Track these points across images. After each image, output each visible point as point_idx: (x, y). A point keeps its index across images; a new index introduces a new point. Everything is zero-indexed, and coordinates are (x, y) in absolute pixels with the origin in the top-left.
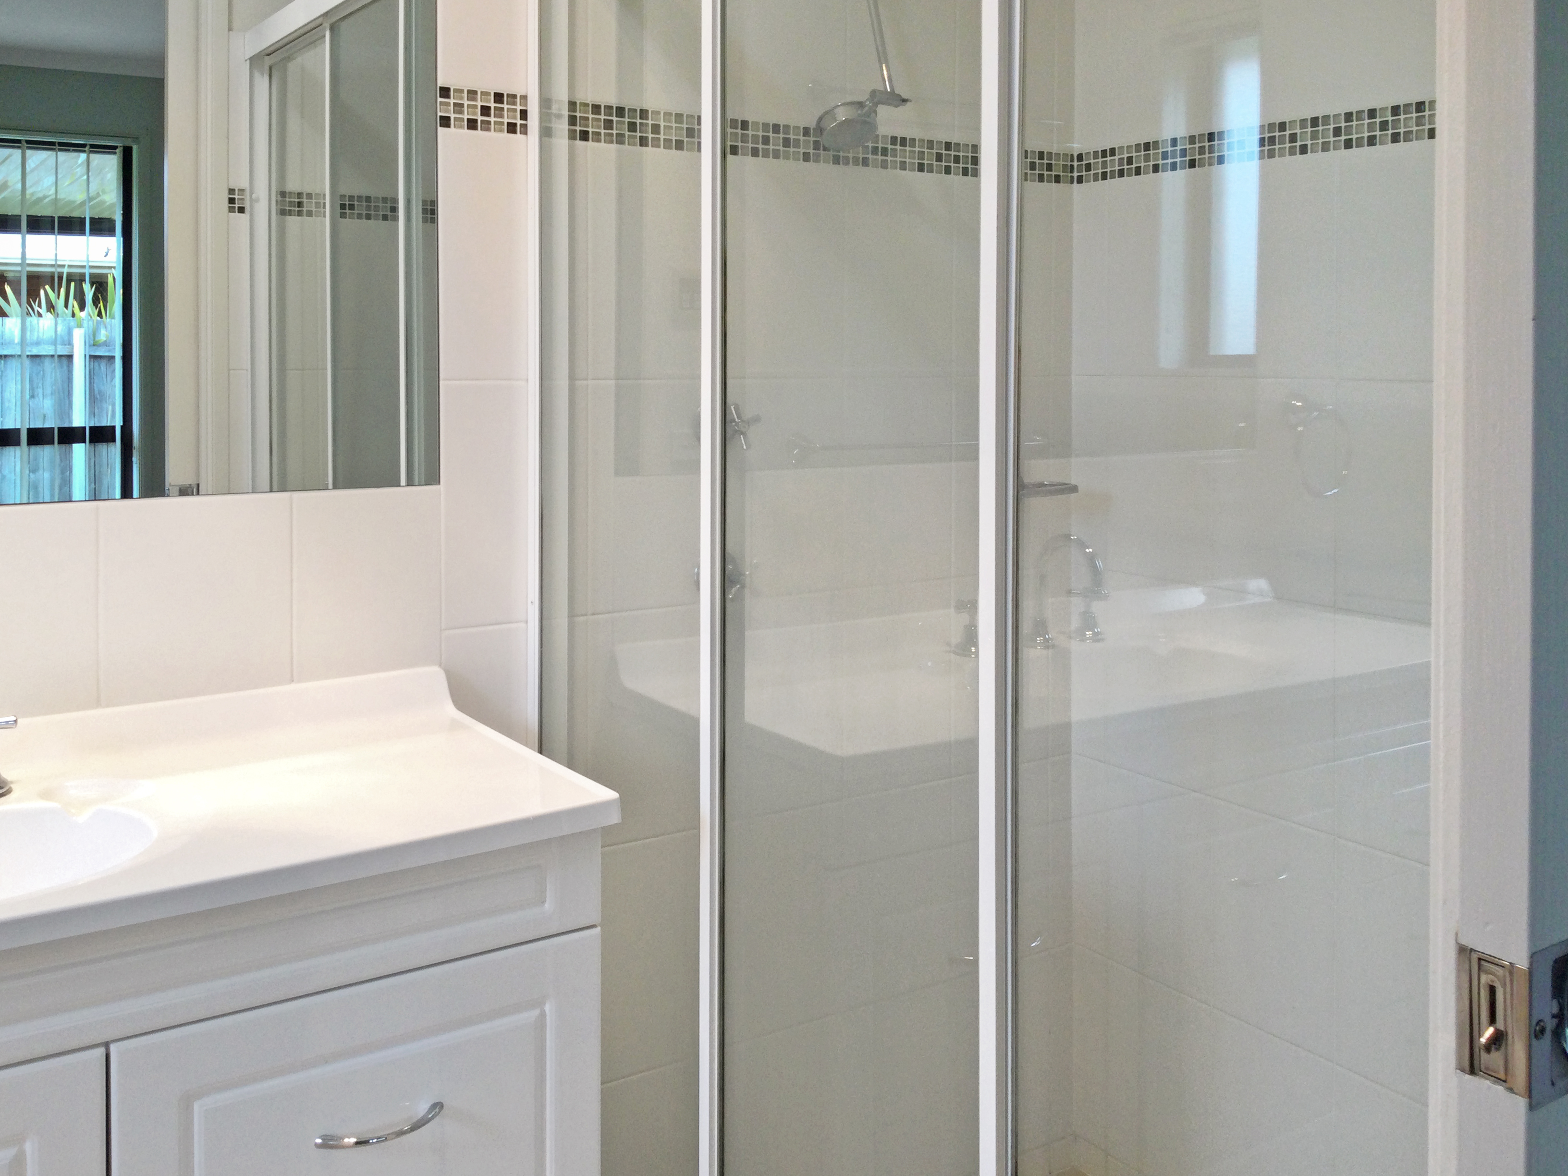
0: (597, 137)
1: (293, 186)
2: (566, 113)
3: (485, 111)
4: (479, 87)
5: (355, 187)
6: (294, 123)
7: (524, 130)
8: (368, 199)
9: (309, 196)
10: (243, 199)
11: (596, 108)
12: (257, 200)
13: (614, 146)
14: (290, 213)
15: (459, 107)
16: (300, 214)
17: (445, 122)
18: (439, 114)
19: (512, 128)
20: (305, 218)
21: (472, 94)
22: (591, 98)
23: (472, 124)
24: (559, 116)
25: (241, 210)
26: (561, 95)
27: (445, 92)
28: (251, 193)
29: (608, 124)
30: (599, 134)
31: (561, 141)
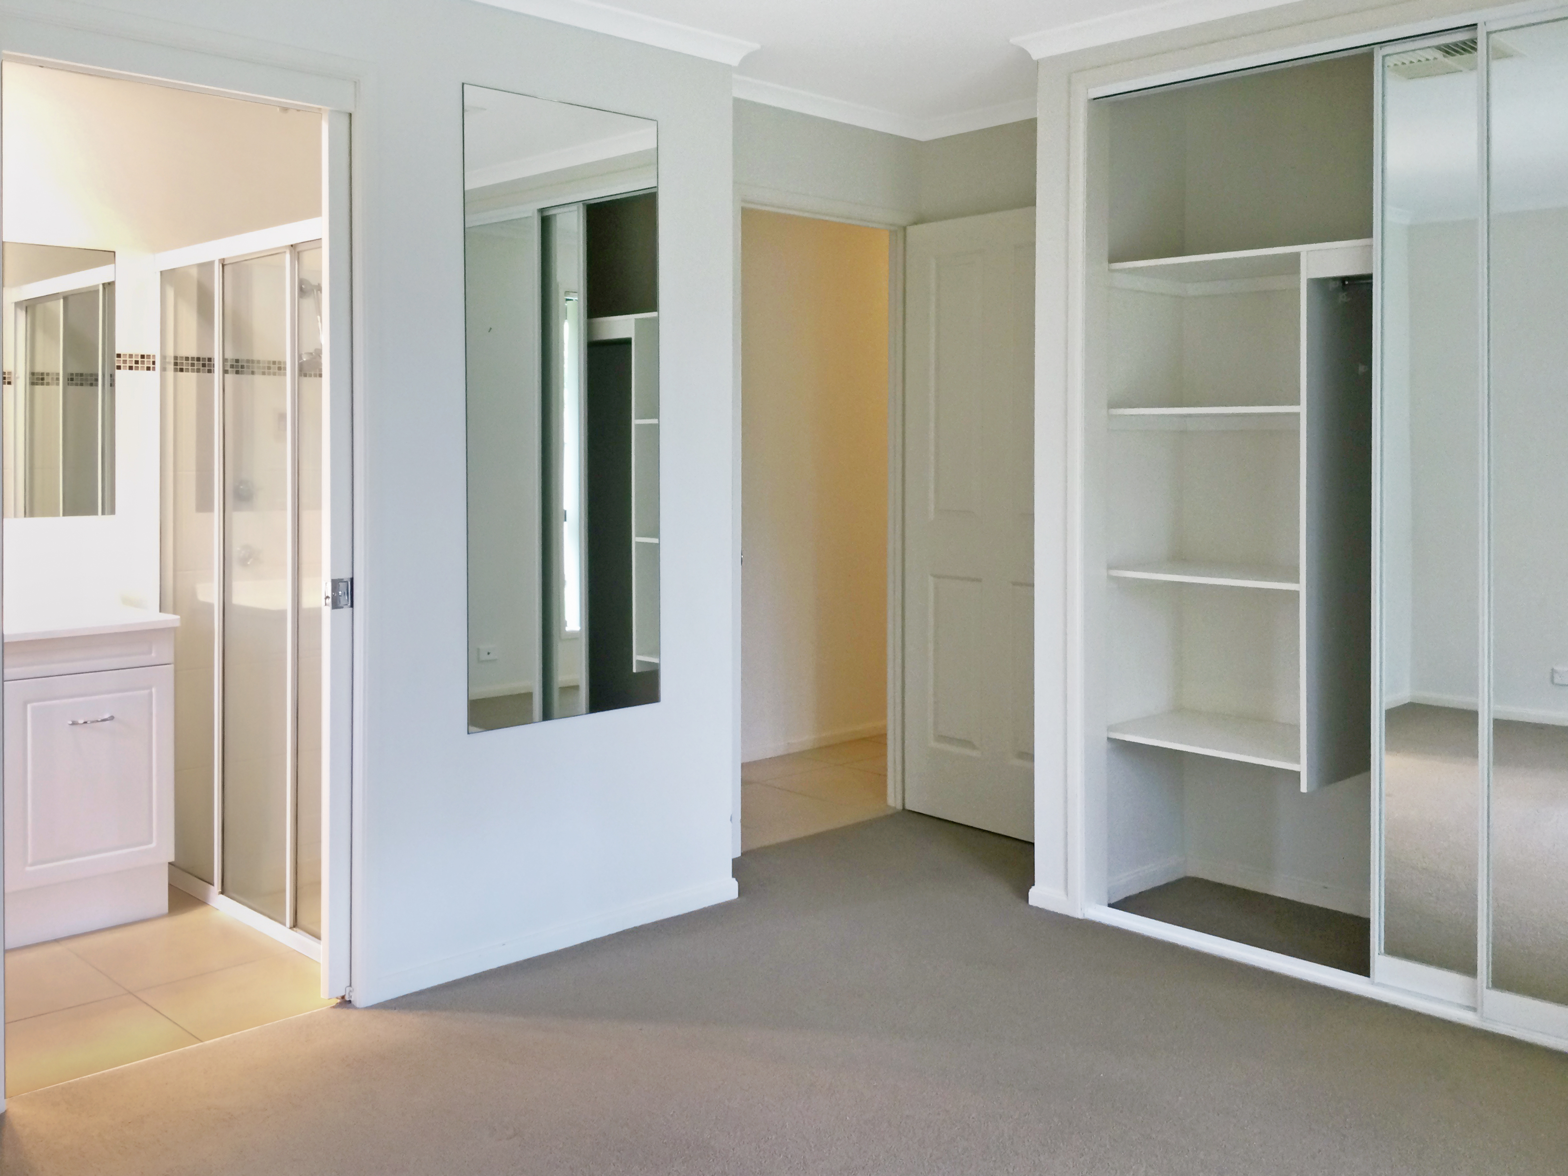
0: (187, 370)
1: (39, 369)
2: (172, 361)
3: (137, 362)
4: (133, 352)
5: (75, 369)
6: (40, 336)
7: (154, 369)
8: (82, 375)
9: (48, 374)
10: (10, 377)
11: (187, 359)
12: (18, 378)
13: (195, 374)
14: (37, 384)
15: (125, 362)
16: (42, 384)
17: (119, 368)
18: (116, 364)
19: (148, 369)
20: (45, 386)
21: (131, 356)
22: (185, 354)
23: (131, 368)
24: (169, 363)
25: (9, 383)
26: (170, 353)
27: (119, 356)
28: (15, 374)
29: (193, 365)
30: (188, 369)
31: (170, 373)
